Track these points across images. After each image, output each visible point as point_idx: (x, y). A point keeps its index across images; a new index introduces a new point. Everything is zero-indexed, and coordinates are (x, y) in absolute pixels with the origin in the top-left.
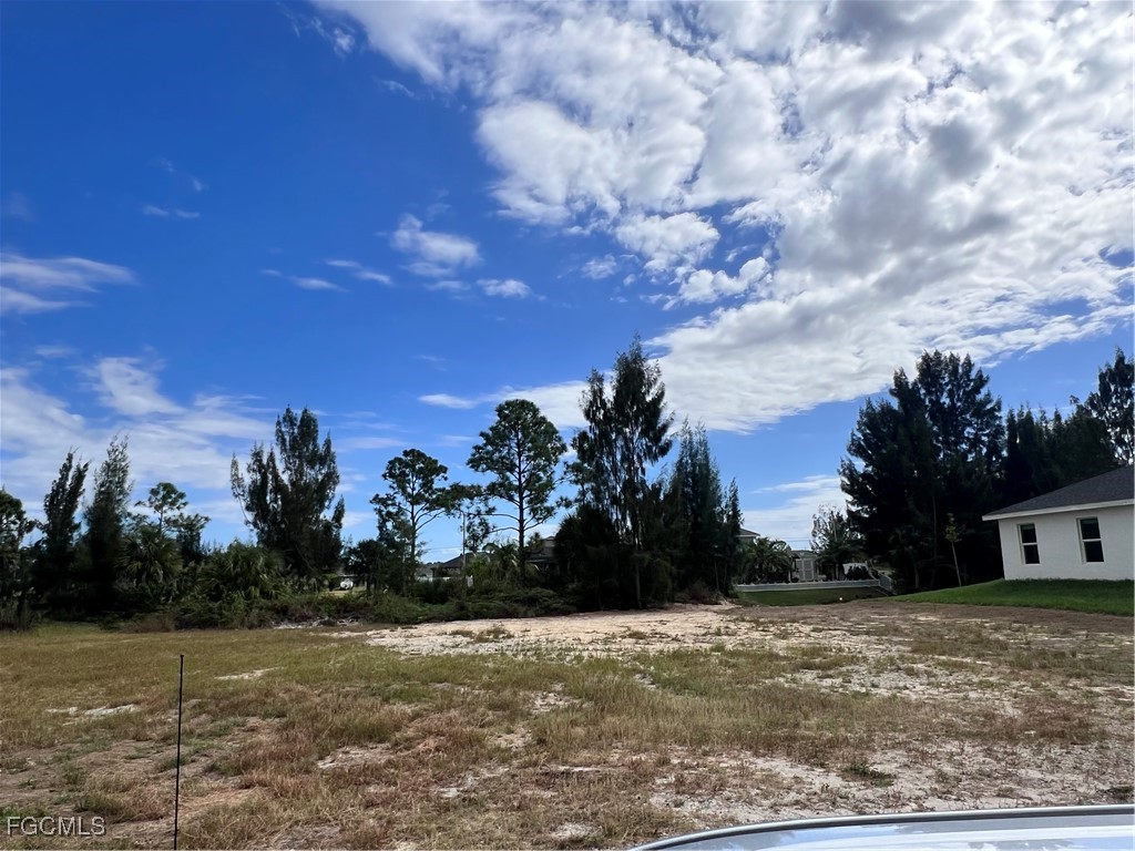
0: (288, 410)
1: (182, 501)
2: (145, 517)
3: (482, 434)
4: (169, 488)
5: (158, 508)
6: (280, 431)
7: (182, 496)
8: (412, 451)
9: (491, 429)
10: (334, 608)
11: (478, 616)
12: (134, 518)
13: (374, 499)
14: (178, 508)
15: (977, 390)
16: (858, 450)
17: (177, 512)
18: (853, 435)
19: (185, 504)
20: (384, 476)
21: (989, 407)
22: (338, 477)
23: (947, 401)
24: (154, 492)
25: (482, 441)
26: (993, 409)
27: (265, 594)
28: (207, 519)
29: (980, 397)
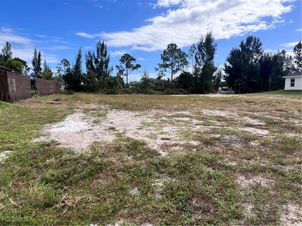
0: (99, 41)
8: (127, 54)
15: (259, 47)
16: (228, 60)
18: (228, 56)
21: (260, 51)
23: (252, 49)
26: (262, 52)
29: (259, 48)
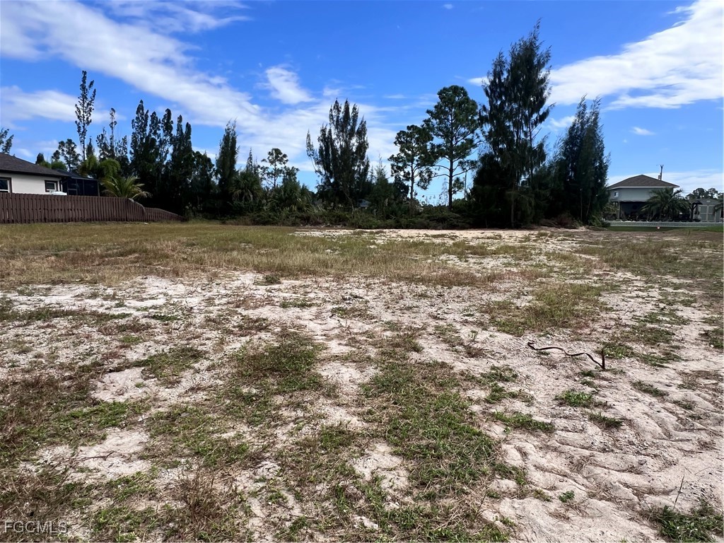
0: (336, 102)
1: (285, 159)
2: (267, 168)
3: (428, 112)
4: (278, 151)
5: (272, 162)
6: (332, 115)
7: (285, 156)
8: (413, 126)
9: (436, 107)
10: (334, 219)
11: (407, 227)
12: (261, 169)
13: (391, 158)
14: (284, 163)
17: (283, 166)
19: (287, 161)
20: (395, 143)
22: (367, 144)
24: (270, 154)
25: (428, 116)
27: (300, 209)
28: (297, 170)
